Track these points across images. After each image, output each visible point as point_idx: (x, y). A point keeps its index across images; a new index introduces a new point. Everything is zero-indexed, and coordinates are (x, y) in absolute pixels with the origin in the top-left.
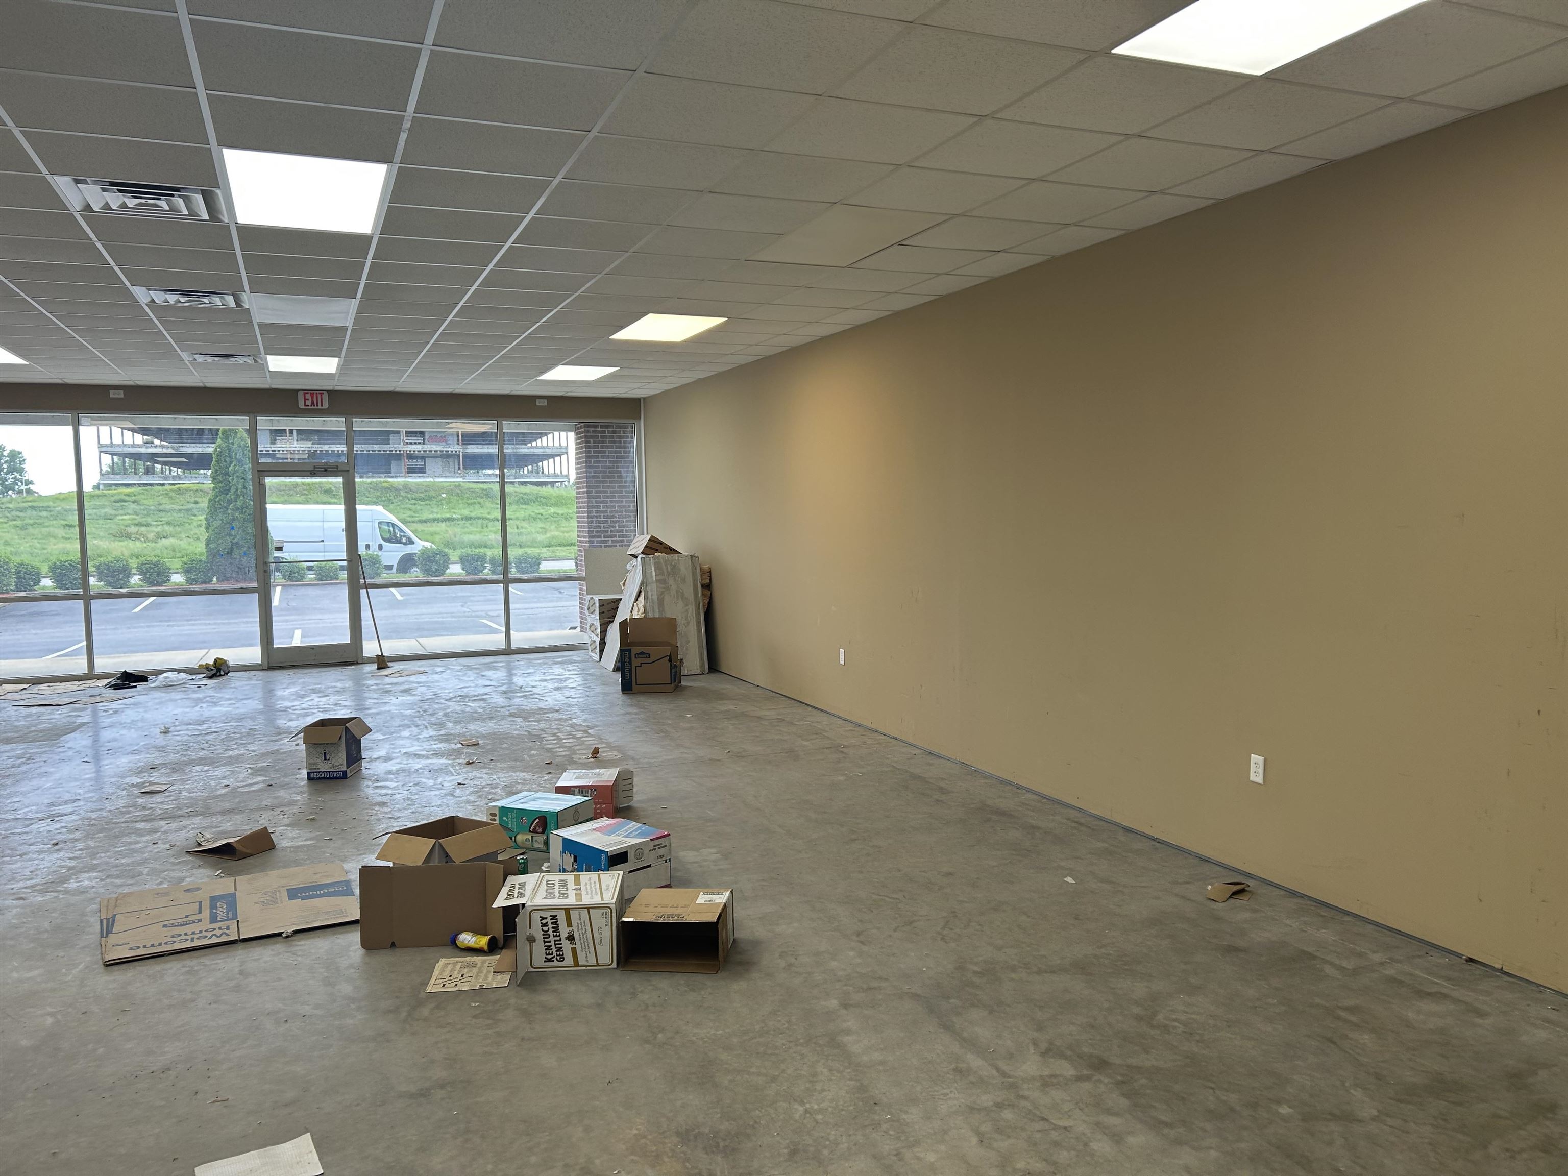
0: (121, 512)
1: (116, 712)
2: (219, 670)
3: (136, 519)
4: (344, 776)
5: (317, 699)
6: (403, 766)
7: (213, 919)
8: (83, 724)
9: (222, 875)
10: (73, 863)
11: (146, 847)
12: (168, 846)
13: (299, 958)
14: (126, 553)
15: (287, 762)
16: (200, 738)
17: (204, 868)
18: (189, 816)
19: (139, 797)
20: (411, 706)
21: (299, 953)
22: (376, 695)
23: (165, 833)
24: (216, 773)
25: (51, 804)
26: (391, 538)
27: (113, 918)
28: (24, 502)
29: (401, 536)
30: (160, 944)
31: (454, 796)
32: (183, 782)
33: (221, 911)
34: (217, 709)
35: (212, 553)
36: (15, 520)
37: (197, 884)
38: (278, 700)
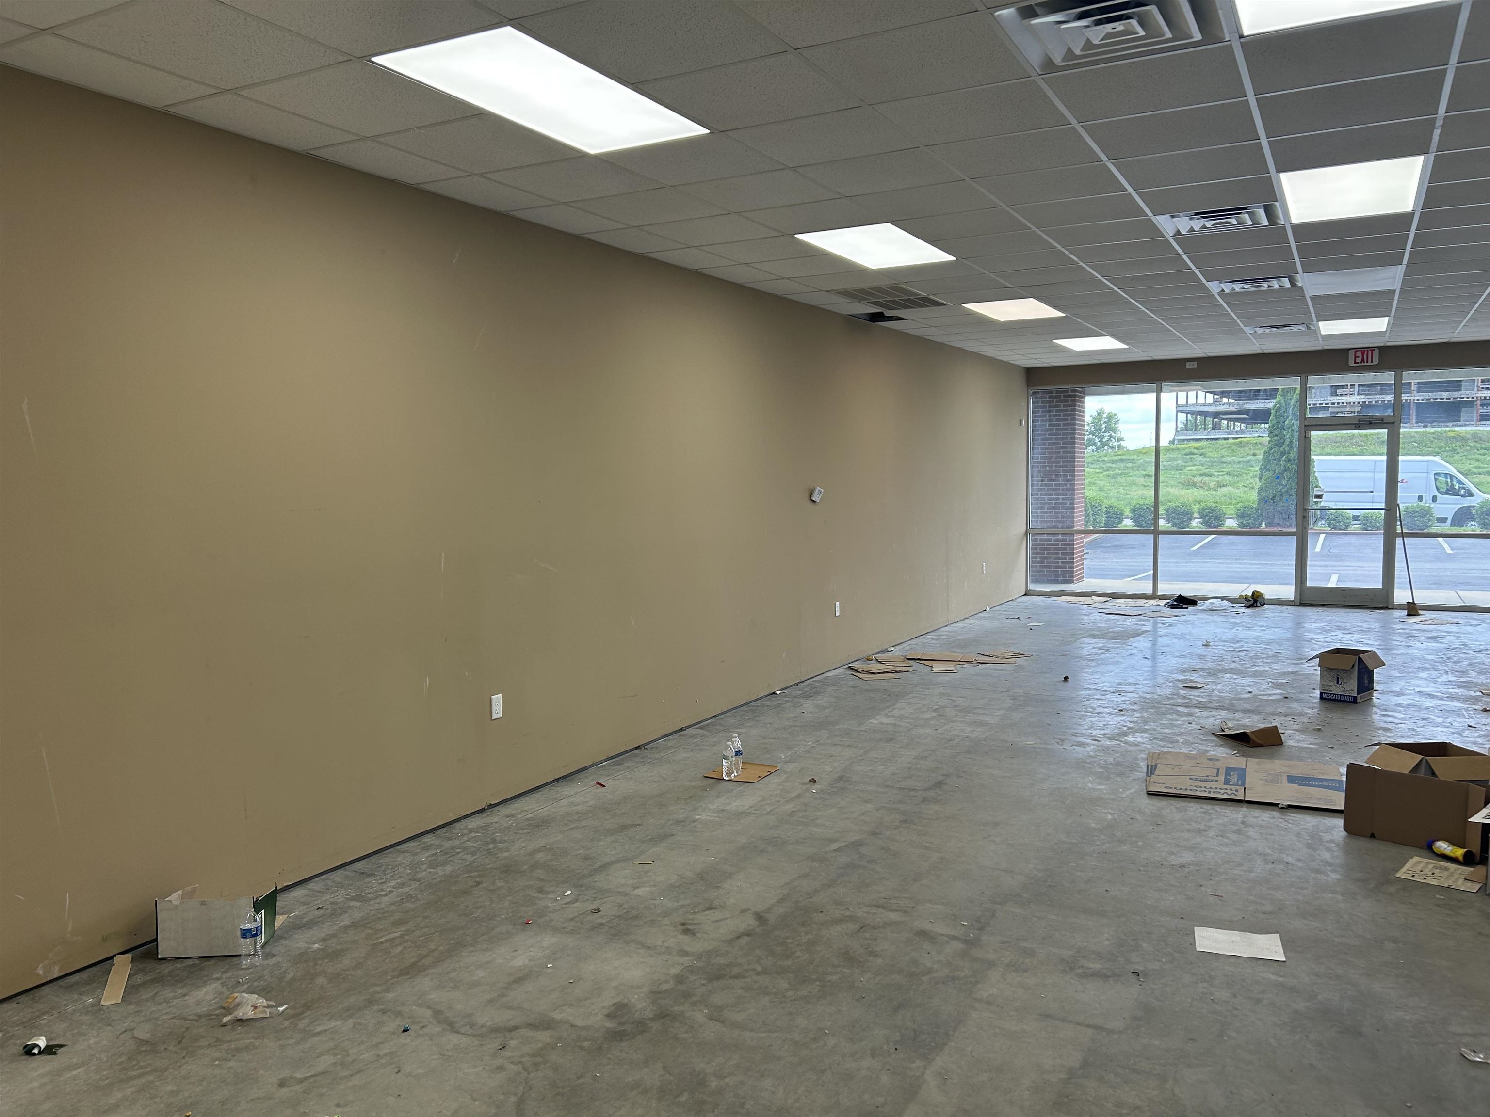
0: (1190, 463)
1: (1170, 626)
2: (1256, 601)
3: (1201, 470)
4: (1354, 701)
5: (1341, 635)
6: (1414, 702)
7: (1227, 782)
8: (1145, 632)
9: (1237, 755)
10: (1131, 725)
11: (1183, 724)
12: (1199, 727)
13: (1290, 825)
14: (1191, 499)
15: (1303, 682)
16: (1233, 653)
17: (1224, 747)
18: (1217, 709)
19: (1181, 689)
20: (1435, 652)
21: (1290, 822)
22: (1400, 639)
23: (1198, 717)
24: (1243, 682)
25: (1120, 684)
26: (1448, 490)
27: (1156, 765)
28: (1116, 456)
29: (1459, 488)
30: (1186, 789)
31: (1462, 736)
32: (1216, 684)
33: (1234, 778)
34: (1250, 632)
35: (1263, 501)
36: (1108, 471)
37: (1217, 756)
38: (1305, 631)
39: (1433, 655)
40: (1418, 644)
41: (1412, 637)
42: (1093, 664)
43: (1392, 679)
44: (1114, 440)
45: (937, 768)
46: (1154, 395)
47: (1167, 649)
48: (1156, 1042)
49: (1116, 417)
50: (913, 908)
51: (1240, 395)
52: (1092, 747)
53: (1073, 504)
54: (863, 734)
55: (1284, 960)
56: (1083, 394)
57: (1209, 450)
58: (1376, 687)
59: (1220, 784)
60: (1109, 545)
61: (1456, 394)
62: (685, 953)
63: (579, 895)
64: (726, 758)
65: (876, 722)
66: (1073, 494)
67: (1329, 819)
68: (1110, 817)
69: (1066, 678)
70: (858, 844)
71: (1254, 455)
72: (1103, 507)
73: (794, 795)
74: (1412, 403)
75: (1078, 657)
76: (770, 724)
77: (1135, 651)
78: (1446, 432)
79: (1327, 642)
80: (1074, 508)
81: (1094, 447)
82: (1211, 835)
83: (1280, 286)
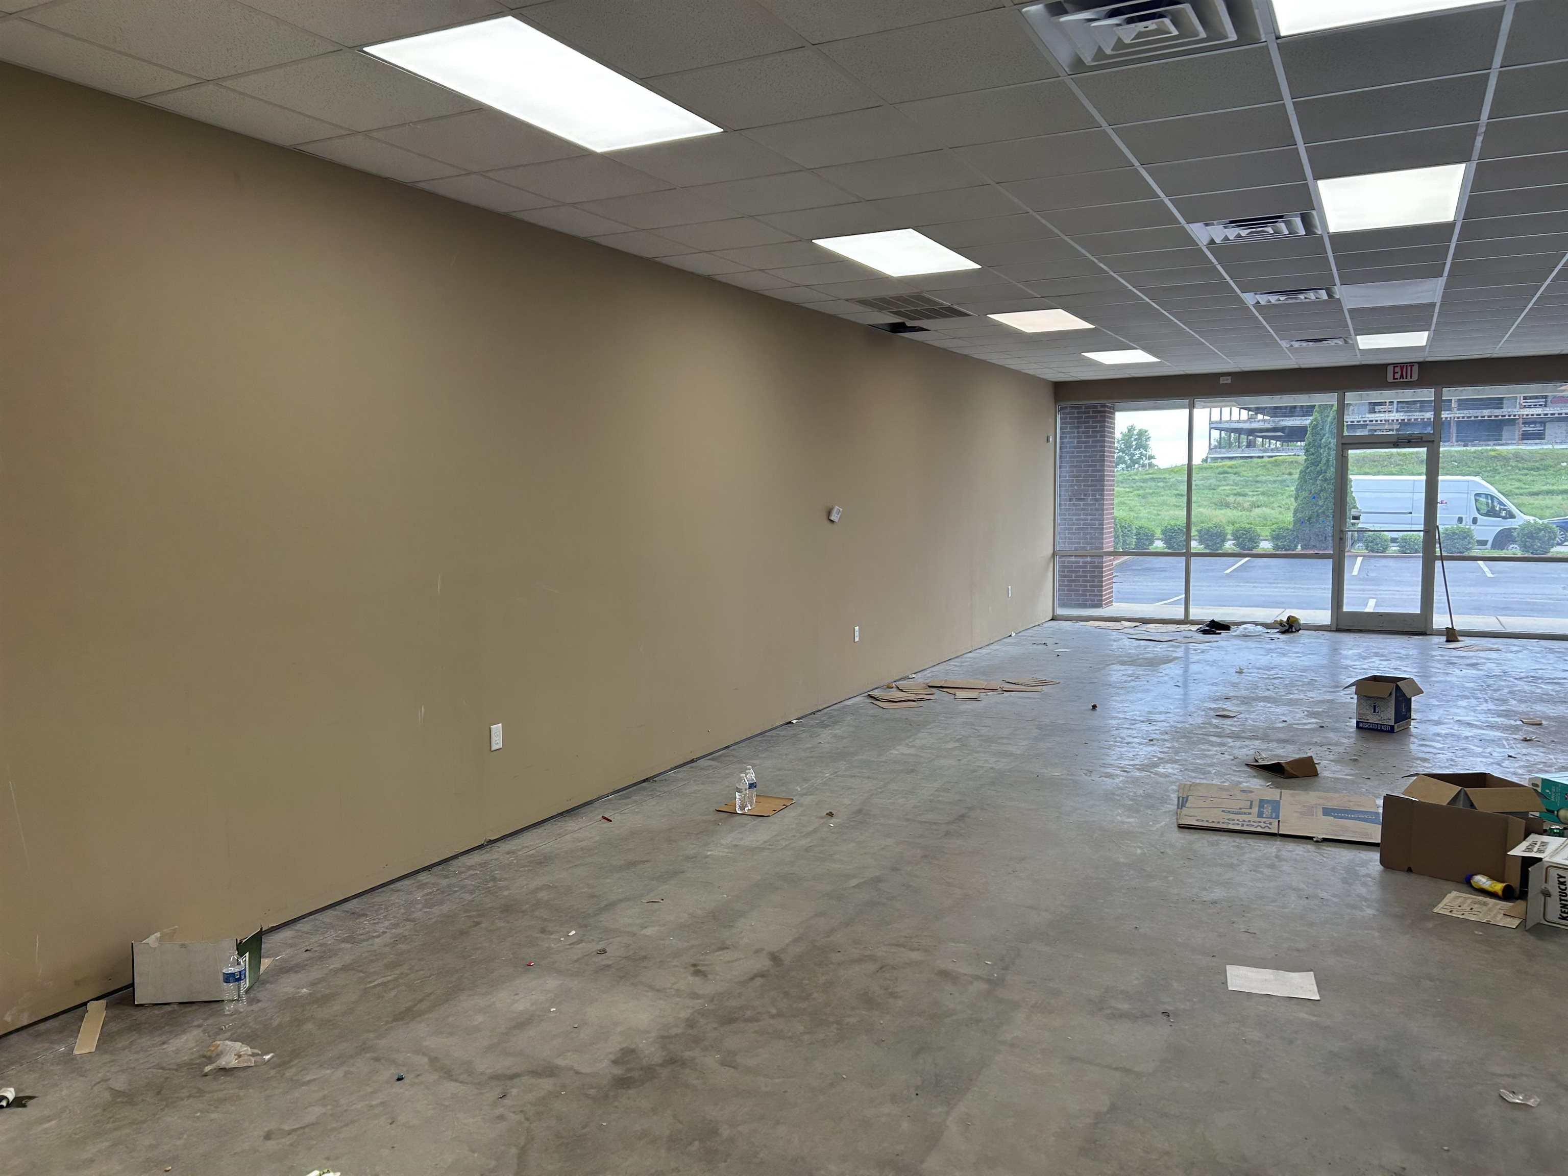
0: (1224, 483)
1: (1203, 652)
2: (1291, 626)
3: (1235, 489)
4: (1392, 730)
5: (1378, 662)
6: (1453, 731)
7: (1260, 815)
8: (1177, 658)
9: (1271, 787)
10: (1162, 756)
11: (1216, 755)
12: (1232, 757)
13: (1325, 859)
14: (1224, 520)
16: (1267, 681)
17: (1258, 778)
18: (1251, 739)
19: (1213, 718)
20: (1474, 679)
21: (1325, 855)
22: (1439, 666)
23: (1231, 747)
24: (1277, 710)
25: (1150, 712)
26: (1488, 511)
27: (1187, 797)
28: (1146, 474)
29: (1500, 509)
30: (1219, 822)
31: (1502, 766)
32: (1250, 712)
33: (1267, 810)
34: (1285, 659)
35: (1299, 522)
36: (1138, 490)
37: (1251, 788)
38: (1341, 658)
39: (1473, 682)
40: (1457, 672)
41: (1451, 663)
42: (1122, 692)
43: (1430, 707)
44: (1144, 458)
45: (960, 800)
46: (1186, 411)
47: (1199, 676)
48: (1187, 1085)
49: (1146, 434)
50: (935, 946)
51: (1275, 412)
52: (1121, 778)
53: (1102, 524)
54: (883, 765)
55: (1318, 998)
56: (1113, 409)
57: (1243, 469)
58: (1413, 716)
59: (1254, 817)
60: (1139, 568)
61: (1497, 412)
62: (695, 996)
63: (584, 935)
64: (739, 791)
65: (897, 752)
66: (1102, 515)
67: (1364, 852)
68: (1139, 851)
69: (1094, 707)
70: (877, 880)
71: (1290, 474)
72: (1133, 527)
73: (810, 829)
74: (1452, 421)
75: (1107, 685)
76: (786, 754)
77: (1166, 678)
78: (1487, 451)
79: (1364, 669)
80: (1103, 529)
81: (1124, 466)
82: (1243, 870)
83: (1317, 298)
